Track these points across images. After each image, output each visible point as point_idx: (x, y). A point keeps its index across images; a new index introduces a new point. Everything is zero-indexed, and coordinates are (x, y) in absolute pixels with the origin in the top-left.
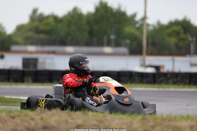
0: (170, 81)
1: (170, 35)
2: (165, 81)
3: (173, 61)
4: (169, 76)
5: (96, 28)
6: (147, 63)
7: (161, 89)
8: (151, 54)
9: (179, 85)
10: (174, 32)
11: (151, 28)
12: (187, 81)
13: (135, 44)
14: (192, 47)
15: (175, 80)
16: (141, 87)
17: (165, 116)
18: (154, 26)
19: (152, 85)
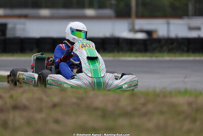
0: (165, 48)
2: (159, 48)
3: (168, 24)
4: (163, 42)
6: (137, 27)
7: (154, 59)
8: (141, 16)
9: (175, 53)
12: (185, 49)
13: (122, 5)
14: (191, 8)
15: (170, 47)
16: (130, 56)
17: (158, 90)
19: (143, 54)
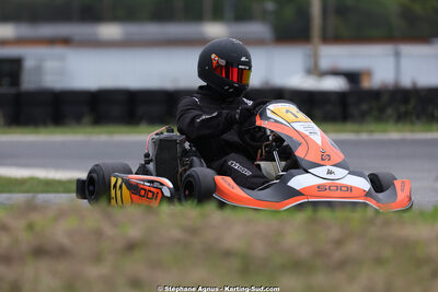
0: (389, 111)
2: (375, 112)
3: (397, 55)
4: (384, 99)
7: (364, 136)
8: (333, 38)
9: (412, 123)
15: (402, 109)
19: (339, 126)
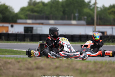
0: (111, 40)
1: (110, 14)
2: (107, 40)
3: (112, 28)
4: (110, 37)
5: (67, 9)
6: (97, 30)
8: (99, 24)
10: (112, 11)
11: (99, 9)
13: (90, 19)
15: (113, 40)
17: (107, 61)
18: (101, 8)
